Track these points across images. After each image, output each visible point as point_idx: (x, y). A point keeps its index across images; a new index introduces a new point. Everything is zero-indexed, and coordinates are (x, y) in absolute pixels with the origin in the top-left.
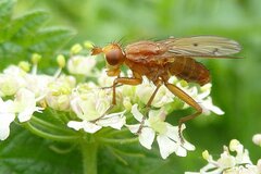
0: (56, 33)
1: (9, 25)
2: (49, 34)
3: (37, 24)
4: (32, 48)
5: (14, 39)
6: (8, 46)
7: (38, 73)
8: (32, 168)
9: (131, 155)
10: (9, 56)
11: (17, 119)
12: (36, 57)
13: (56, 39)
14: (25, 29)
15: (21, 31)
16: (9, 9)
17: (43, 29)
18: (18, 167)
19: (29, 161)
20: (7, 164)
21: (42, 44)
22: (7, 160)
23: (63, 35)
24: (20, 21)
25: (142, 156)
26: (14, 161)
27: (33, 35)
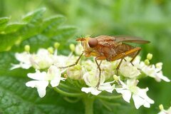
0: (69, 30)
1: (41, 25)
2: (64, 30)
3: (58, 25)
4: (54, 38)
5: (44, 33)
6: (40, 37)
7: (58, 55)
8: (54, 111)
9: (112, 104)
10: (40, 43)
11: (50, 84)
12: (57, 44)
13: (68, 33)
14: (50, 27)
15: (48, 28)
16: (41, 15)
17: (61, 27)
18: (46, 110)
19: (52, 106)
20: (39, 108)
21: (60, 36)
22: (39, 105)
23: (72, 31)
24: (47, 22)
25: (119, 105)
26: (43, 106)
27: (55, 30)
